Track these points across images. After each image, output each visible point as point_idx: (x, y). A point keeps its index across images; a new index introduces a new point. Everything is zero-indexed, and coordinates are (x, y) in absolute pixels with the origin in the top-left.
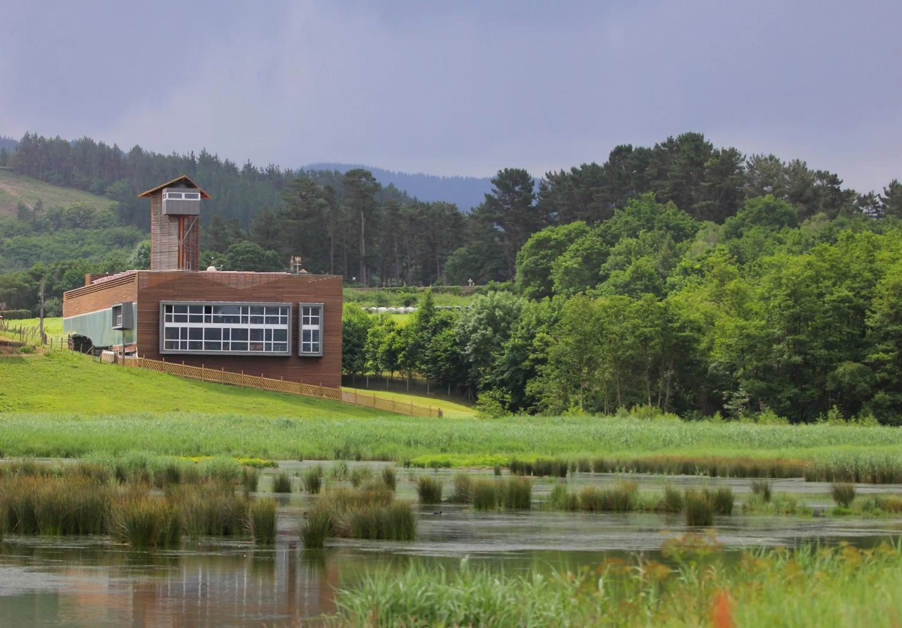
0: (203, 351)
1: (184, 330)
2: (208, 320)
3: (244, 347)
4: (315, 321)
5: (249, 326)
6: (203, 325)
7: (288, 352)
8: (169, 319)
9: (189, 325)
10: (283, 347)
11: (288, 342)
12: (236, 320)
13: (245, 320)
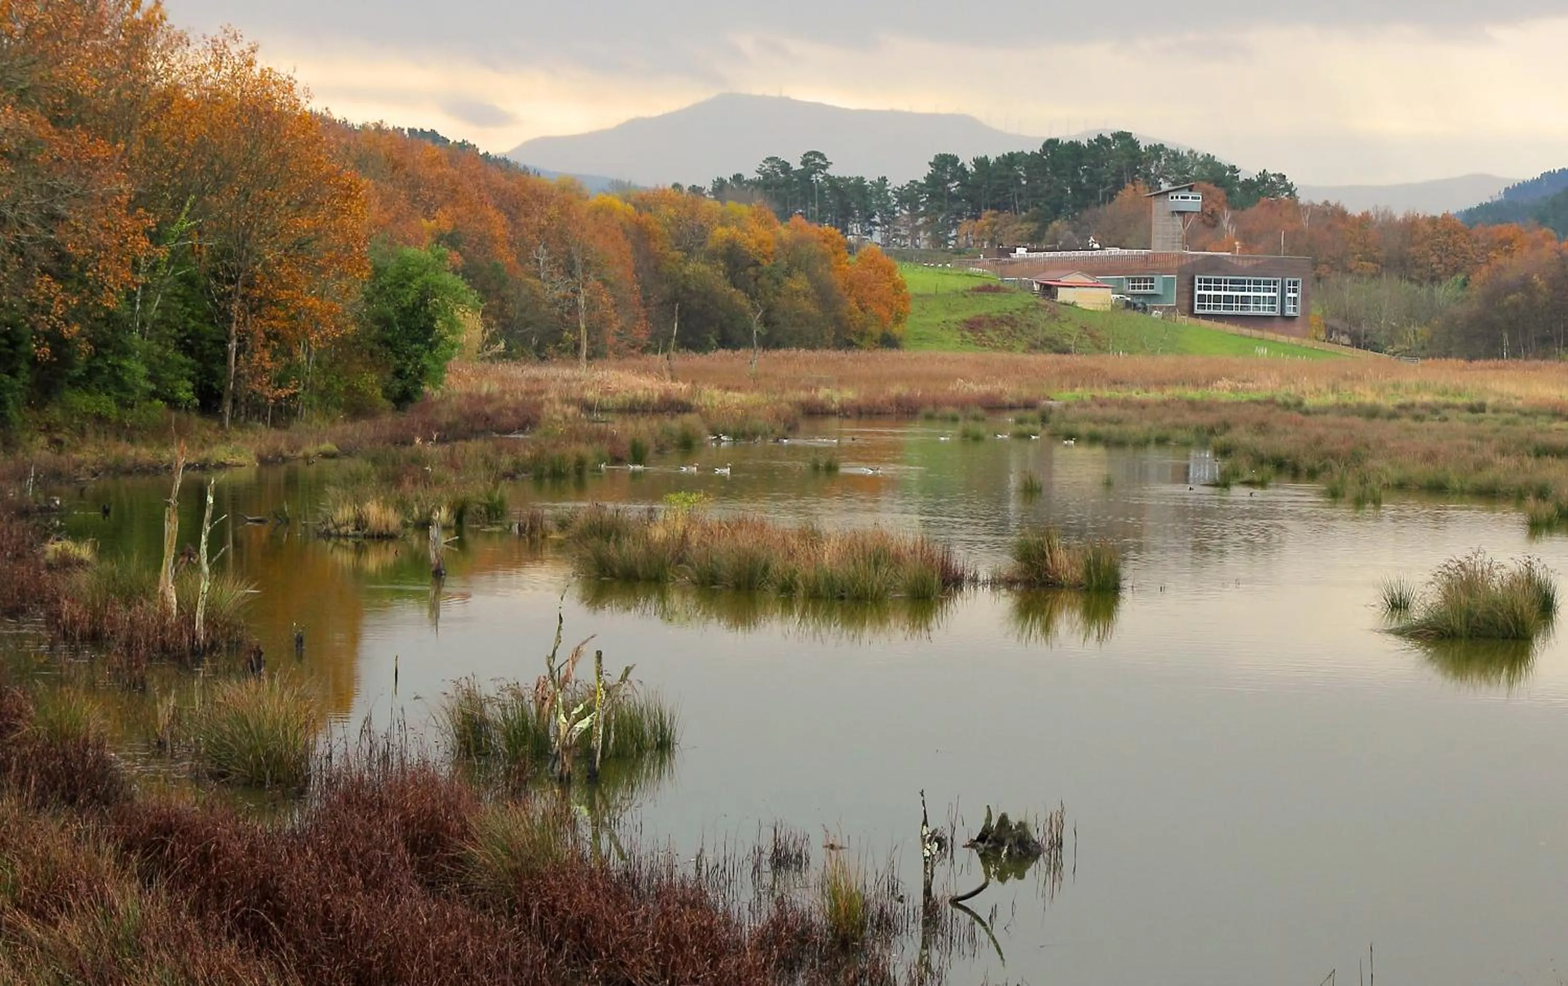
0: (1222, 312)
1: (1209, 296)
2: (1225, 289)
3: (1248, 308)
4: (1295, 291)
5: (1252, 294)
6: (1222, 293)
7: (1277, 313)
8: (1200, 288)
9: (1212, 293)
10: (1273, 309)
11: (1277, 306)
12: (1243, 290)
13: (1249, 290)
